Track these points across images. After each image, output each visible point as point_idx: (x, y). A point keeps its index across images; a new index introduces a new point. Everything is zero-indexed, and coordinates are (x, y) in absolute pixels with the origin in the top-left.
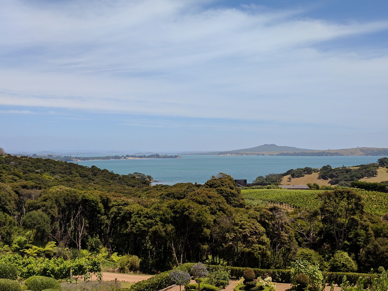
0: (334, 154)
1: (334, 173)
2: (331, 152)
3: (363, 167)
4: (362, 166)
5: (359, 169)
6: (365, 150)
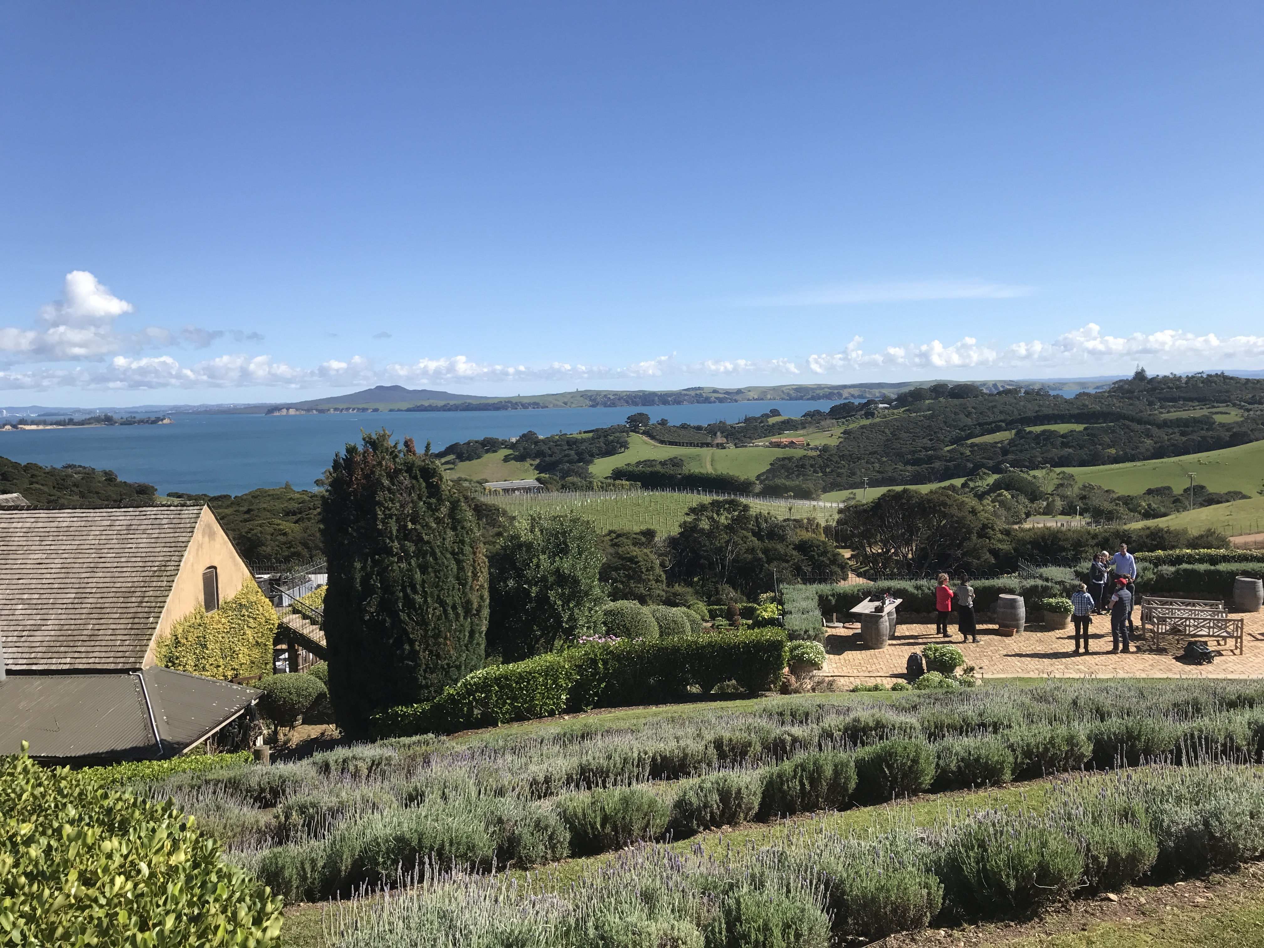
0: (529, 404)
1: (544, 448)
2: (525, 401)
3: (600, 434)
4: (597, 430)
5: (593, 438)
6: (591, 396)
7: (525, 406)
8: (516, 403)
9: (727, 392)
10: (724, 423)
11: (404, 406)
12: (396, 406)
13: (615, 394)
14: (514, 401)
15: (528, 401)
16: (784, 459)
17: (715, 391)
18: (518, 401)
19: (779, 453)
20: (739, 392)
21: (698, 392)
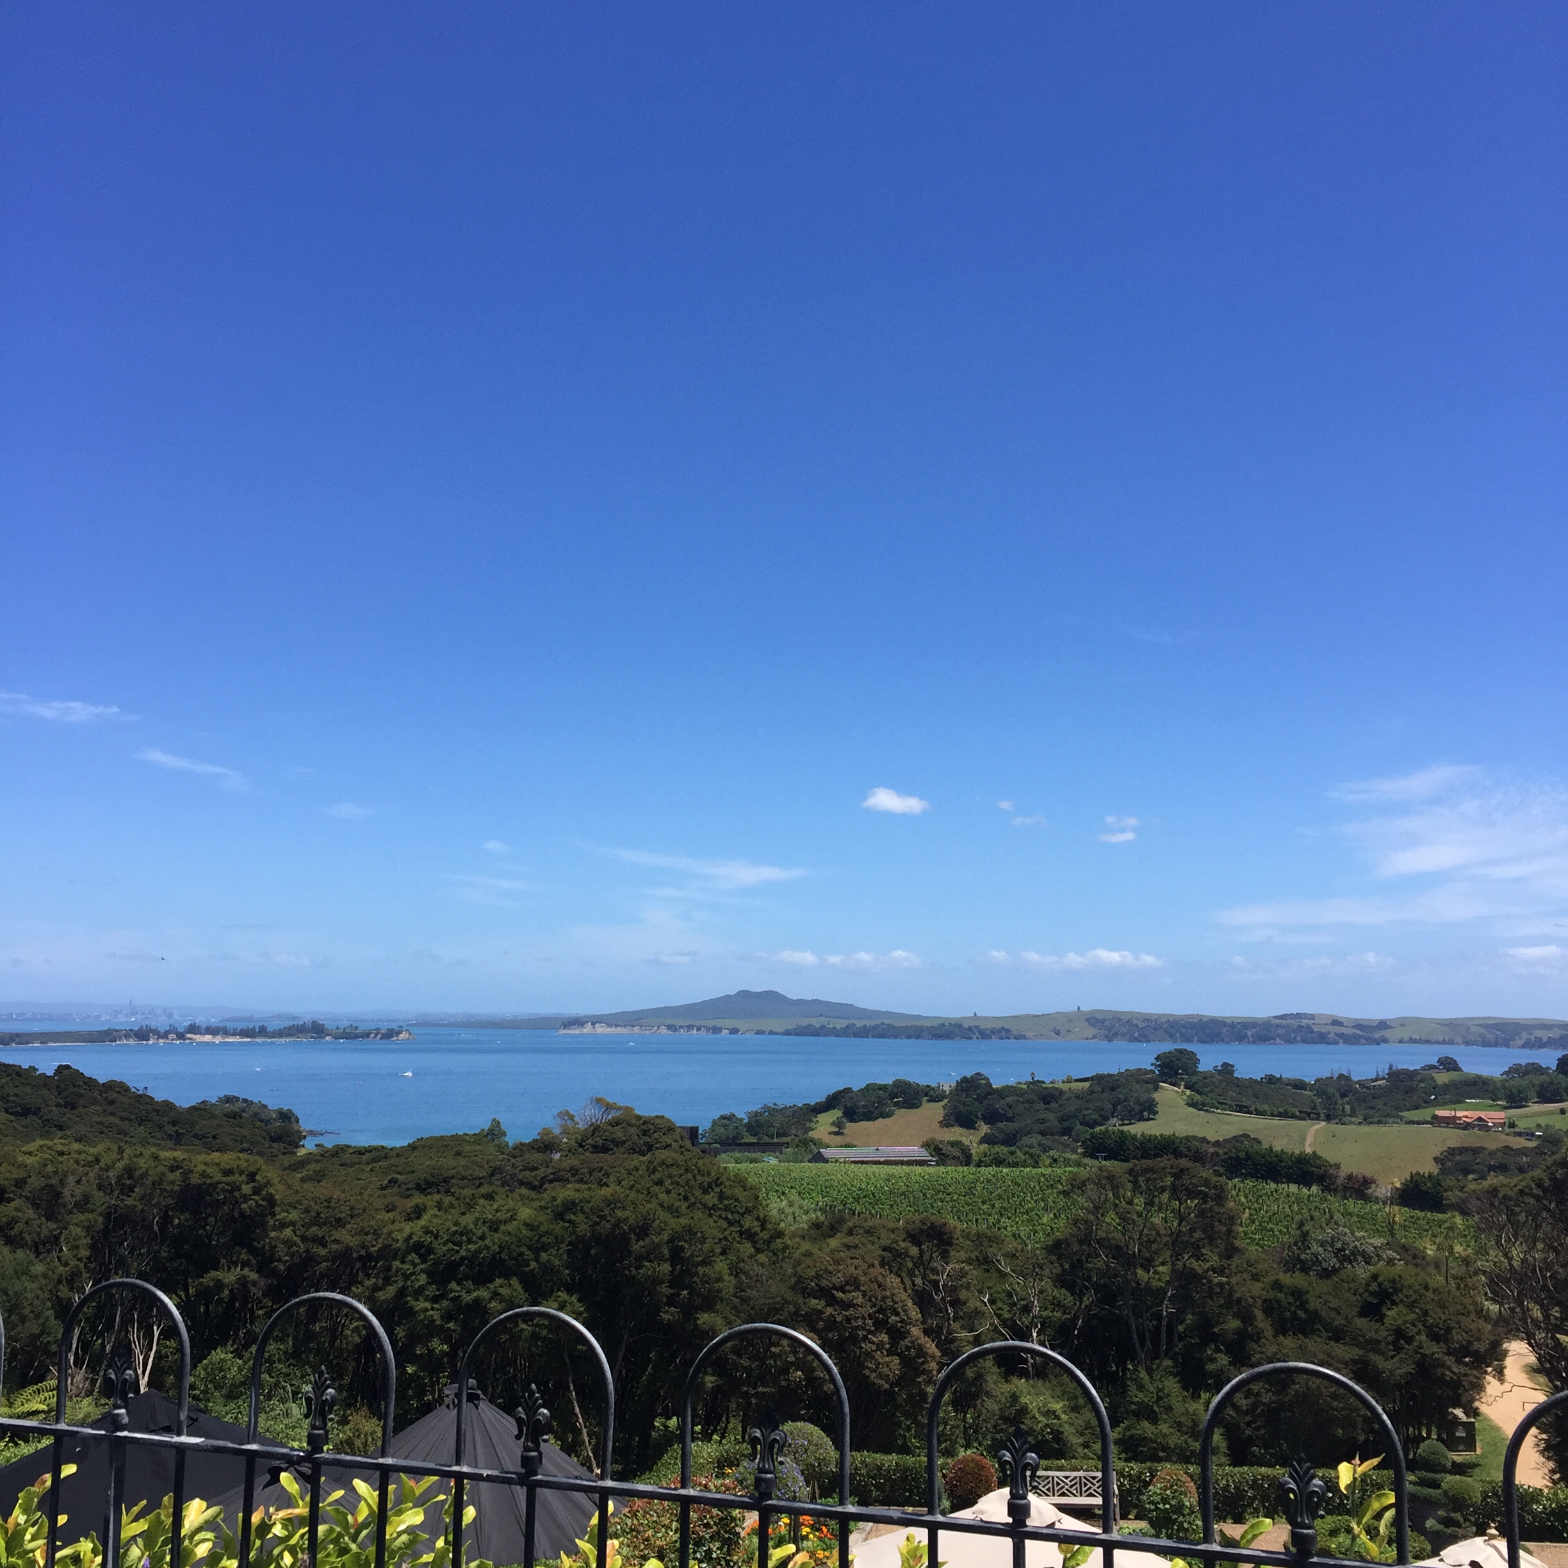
0: (994, 1032)
1: (1000, 1106)
2: (984, 1025)
3: (1103, 1083)
5: (1091, 1092)
6: (1104, 1021)
7: (985, 1035)
8: (970, 1029)
9: (1360, 1025)
10: (1348, 1078)
11: (780, 1026)
12: (766, 1025)
13: (1147, 1019)
14: (966, 1025)
15: (990, 1026)
16: (1462, 1150)
17: (1336, 1022)
18: (972, 1024)
19: (1453, 1138)
20: (1383, 1025)
21: (1304, 1022)
